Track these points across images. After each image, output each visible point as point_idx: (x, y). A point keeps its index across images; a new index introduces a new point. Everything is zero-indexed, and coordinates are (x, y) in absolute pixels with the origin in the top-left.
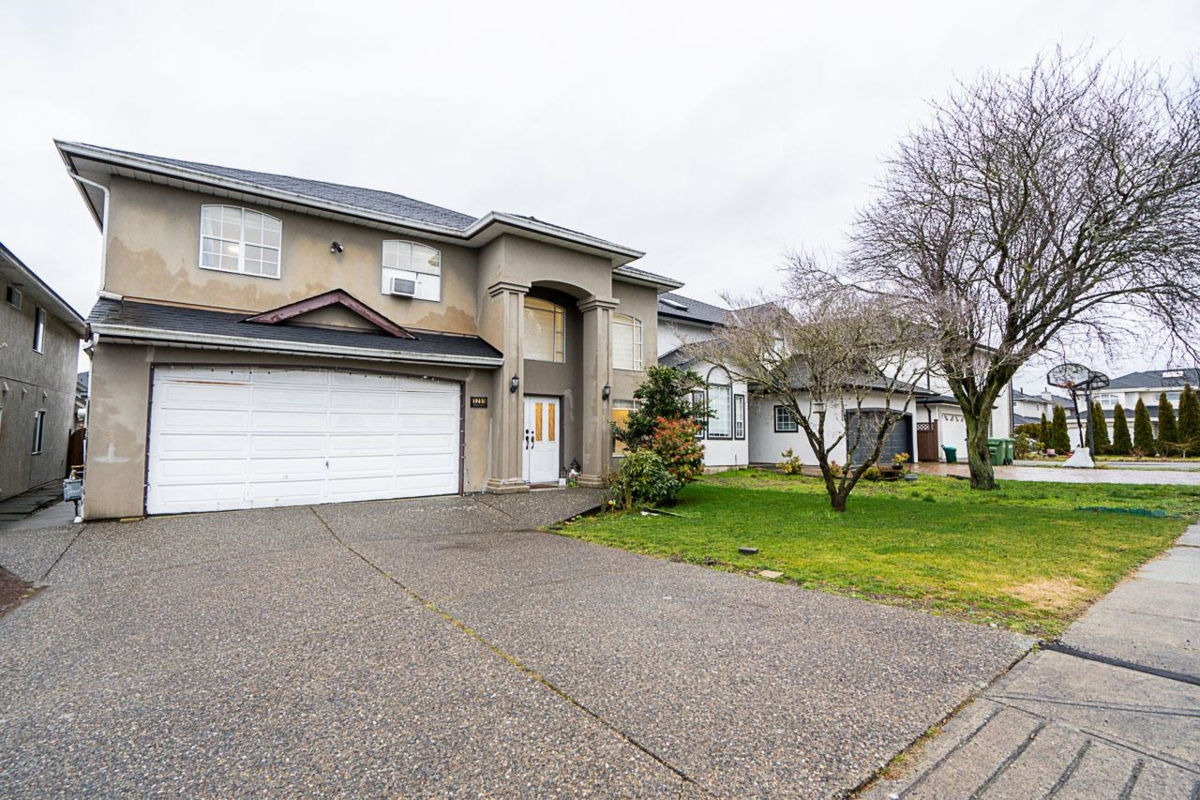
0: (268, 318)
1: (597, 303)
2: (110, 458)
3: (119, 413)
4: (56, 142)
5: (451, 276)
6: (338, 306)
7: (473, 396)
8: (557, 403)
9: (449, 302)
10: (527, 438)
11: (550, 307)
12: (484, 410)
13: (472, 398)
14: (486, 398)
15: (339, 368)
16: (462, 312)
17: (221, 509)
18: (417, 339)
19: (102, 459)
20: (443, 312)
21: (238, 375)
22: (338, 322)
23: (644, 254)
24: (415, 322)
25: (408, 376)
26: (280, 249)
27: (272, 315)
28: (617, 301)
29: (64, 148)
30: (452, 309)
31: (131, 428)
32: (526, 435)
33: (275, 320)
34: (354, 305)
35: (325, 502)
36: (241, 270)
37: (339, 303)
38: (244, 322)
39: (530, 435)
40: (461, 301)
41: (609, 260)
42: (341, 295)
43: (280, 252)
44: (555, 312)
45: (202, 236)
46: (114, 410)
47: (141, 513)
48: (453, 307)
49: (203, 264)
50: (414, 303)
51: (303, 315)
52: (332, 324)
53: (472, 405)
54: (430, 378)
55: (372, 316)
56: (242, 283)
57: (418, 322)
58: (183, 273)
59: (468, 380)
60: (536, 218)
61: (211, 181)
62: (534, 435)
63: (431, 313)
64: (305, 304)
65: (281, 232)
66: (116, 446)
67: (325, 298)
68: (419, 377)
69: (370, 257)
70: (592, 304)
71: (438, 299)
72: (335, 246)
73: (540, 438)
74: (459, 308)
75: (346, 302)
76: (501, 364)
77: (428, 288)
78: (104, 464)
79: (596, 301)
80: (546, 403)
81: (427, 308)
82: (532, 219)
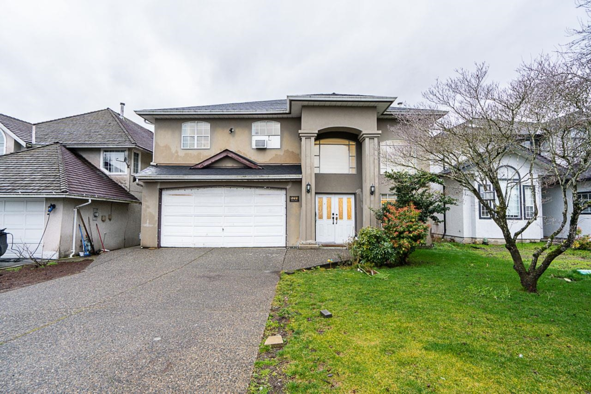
0: (199, 166)
1: (364, 136)
2: (147, 225)
3: (149, 208)
4: (135, 111)
5: (286, 134)
6: (227, 157)
7: (291, 196)
8: (352, 198)
9: (285, 148)
10: (333, 218)
11: (347, 142)
12: (297, 203)
13: (290, 197)
14: (298, 197)
15: (226, 186)
16: (293, 152)
17: (184, 246)
18: (263, 169)
19: (145, 225)
20: (282, 153)
21: (188, 191)
22: (229, 164)
23: (396, 98)
24: (268, 160)
25: (257, 187)
26: (209, 136)
27: (201, 165)
28: (380, 132)
29: (138, 113)
30: (287, 151)
31: (154, 213)
32: (332, 216)
33: (202, 167)
34: (234, 156)
35: (223, 247)
36: (196, 147)
37: (227, 155)
38: (191, 169)
39: (335, 216)
40: (290, 146)
41: (375, 107)
42: (228, 152)
43: (209, 137)
44: (349, 145)
45: (182, 136)
46: (148, 207)
47: (157, 246)
48: (288, 150)
49: (183, 147)
50: (267, 151)
51: (213, 163)
52: (227, 165)
53: (290, 201)
54: (268, 187)
55: (242, 160)
56: (195, 152)
57: (270, 160)
58: (177, 152)
59: (288, 187)
60: (336, 93)
61: (180, 113)
62: (338, 216)
63: (276, 155)
64: (213, 158)
65: (210, 128)
66: (149, 220)
67: (221, 154)
68: (263, 187)
69: (246, 132)
70: (363, 137)
71: (279, 147)
72: (231, 130)
73: (341, 218)
74: (291, 150)
75: (230, 155)
76: (301, 177)
77: (274, 142)
78: (145, 227)
79: (363, 134)
80: (345, 198)
81: (274, 152)
82: (334, 94)
